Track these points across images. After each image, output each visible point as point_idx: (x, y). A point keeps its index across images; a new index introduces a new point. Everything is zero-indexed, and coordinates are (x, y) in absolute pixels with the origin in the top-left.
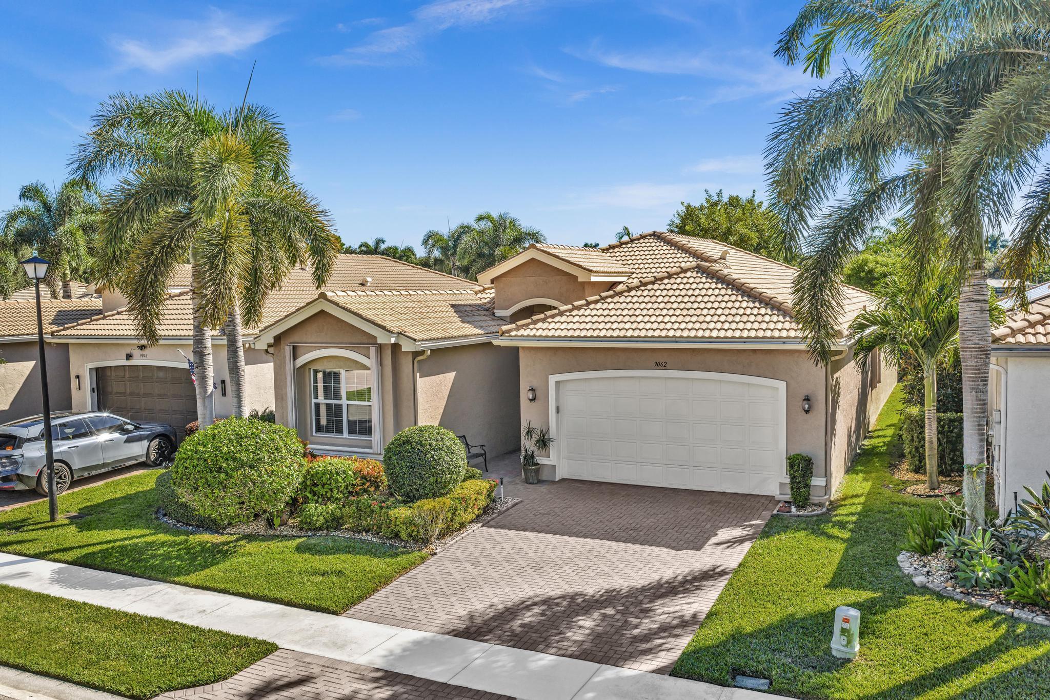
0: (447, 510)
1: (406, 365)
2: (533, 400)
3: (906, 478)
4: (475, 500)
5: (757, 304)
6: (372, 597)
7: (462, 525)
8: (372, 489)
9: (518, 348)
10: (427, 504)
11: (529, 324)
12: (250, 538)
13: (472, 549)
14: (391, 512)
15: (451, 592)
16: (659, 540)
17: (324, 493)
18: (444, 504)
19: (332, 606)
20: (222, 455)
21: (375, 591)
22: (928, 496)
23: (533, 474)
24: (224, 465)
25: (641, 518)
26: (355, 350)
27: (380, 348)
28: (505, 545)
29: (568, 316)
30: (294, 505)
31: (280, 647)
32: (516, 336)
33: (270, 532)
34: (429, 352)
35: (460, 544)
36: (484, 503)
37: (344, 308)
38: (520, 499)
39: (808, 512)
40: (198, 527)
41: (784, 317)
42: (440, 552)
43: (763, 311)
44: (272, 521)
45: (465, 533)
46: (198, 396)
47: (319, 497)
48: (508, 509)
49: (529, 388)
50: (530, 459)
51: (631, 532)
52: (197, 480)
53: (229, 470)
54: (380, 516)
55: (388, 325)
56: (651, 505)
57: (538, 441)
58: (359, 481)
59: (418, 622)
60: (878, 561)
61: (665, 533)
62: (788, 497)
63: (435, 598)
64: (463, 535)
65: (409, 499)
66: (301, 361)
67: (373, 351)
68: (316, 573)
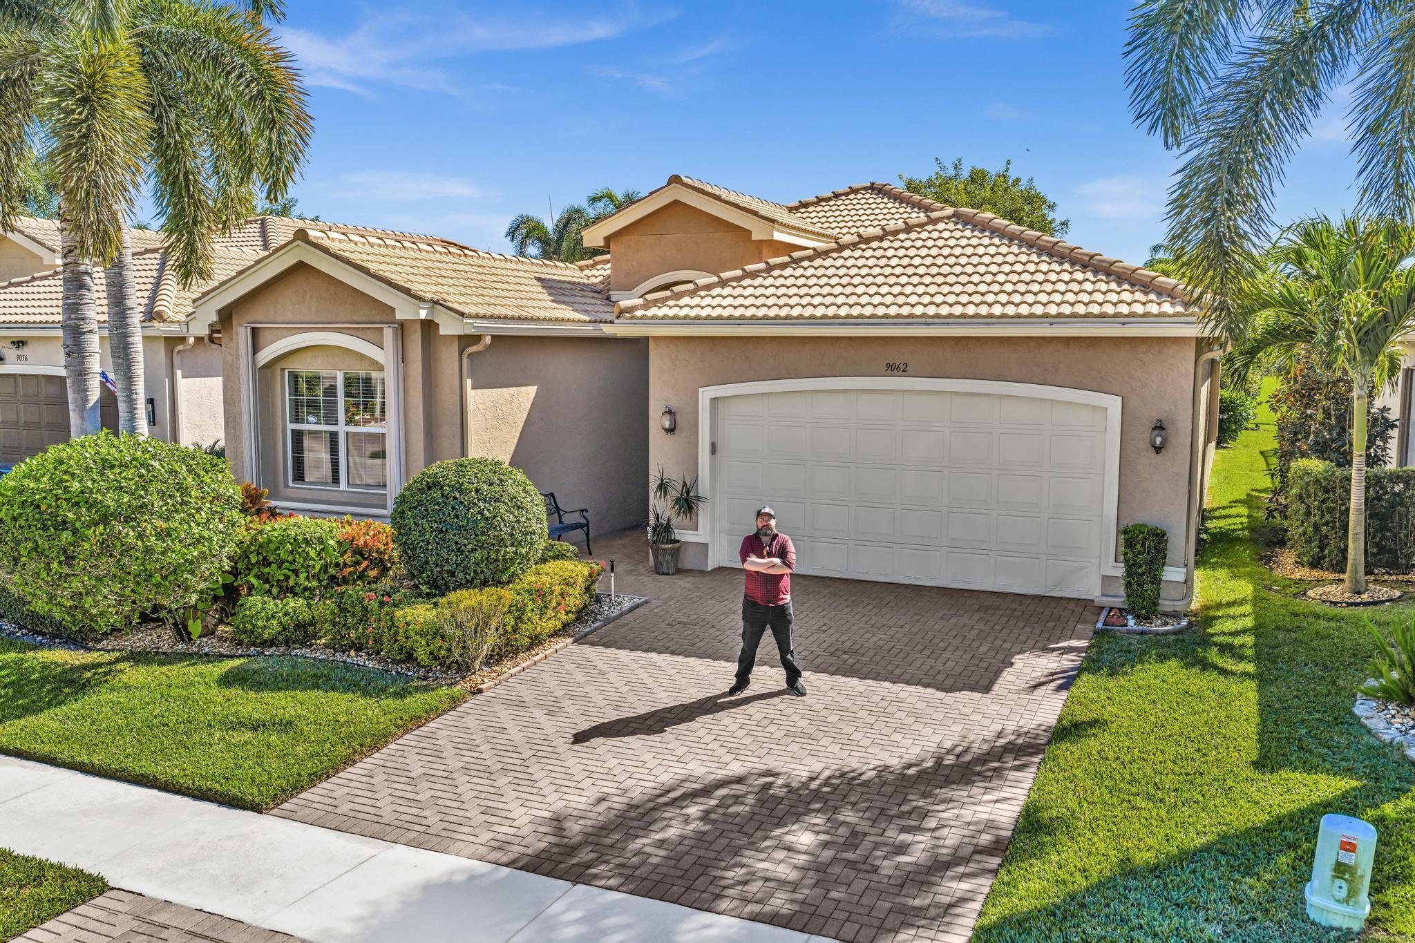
0: (505, 609)
1: (448, 360)
2: (671, 430)
3: (1298, 576)
4: (562, 594)
5: (1067, 266)
6: (342, 774)
7: (536, 641)
8: (373, 573)
9: (647, 338)
10: (467, 598)
11: (668, 298)
12: (139, 657)
13: (551, 684)
14: (399, 613)
15: (500, 766)
16: (898, 671)
17: (282, 578)
18: (500, 599)
19: (251, 793)
20: (68, 496)
21: (349, 761)
22: (1350, 605)
23: (668, 558)
24: (70, 515)
25: (861, 632)
26: (359, 333)
27: (402, 328)
28: (612, 677)
29: (734, 288)
30: (229, 597)
31: (111, 884)
32: (643, 317)
33: (181, 647)
34: (488, 339)
35: (530, 674)
36: (578, 602)
37: (337, 257)
38: (644, 599)
39: (1157, 626)
40: (53, 636)
41: (1119, 284)
42: (491, 687)
43: (1079, 276)
44: (185, 628)
45: (539, 654)
46: (71, 407)
47: (272, 586)
48: (622, 615)
49: (664, 410)
50: (664, 530)
51: (845, 656)
52: (18, 543)
53: (78, 525)
54: (380, 620)
55: (415, 288)
56: (876, 610)
57: (677, 500)
58: (348, 558)
59: (422, 829)
60: (1317, 716)
61: (909, 659)
62: (1119, 601)
63: (467, 778)
64: (536, 658)
65: (437, 589)
66: (265, 355)
67: (388, 333)
68: (241, 725)
